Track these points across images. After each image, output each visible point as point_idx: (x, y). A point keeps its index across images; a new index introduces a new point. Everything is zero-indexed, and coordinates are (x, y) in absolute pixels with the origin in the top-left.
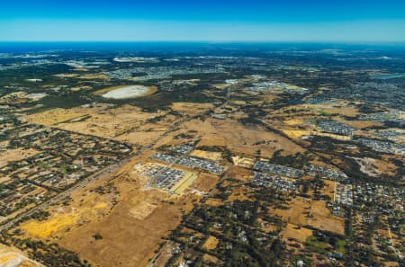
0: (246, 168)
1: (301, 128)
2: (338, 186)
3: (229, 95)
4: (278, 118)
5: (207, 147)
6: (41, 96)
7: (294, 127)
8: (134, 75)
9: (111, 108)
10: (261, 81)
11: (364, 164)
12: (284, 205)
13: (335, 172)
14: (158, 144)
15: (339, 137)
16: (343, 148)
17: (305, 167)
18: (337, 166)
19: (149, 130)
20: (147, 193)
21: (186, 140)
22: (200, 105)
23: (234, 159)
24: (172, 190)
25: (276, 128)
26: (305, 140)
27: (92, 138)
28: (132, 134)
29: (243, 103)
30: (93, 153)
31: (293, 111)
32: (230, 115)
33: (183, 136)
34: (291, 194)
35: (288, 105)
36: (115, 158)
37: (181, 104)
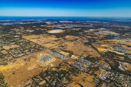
0: (74, 59)
1: (106, 48)
2: (104, 71)
3: (87, 34)
4: (99, 44)
5: (66, 51)
6: (33, 31)
7: (103, 47)
8: (62, 26)
9: (47, 36)
10: (103, 30)
11: (122, 65)
12: (77, 75)
13: (107, 66)
14: (52, 48)
15: (119, 53)
16: (117, 58)
17: (96, 62)
18: (109, 64)
19: (53, 43)
20: (37, 63)
21: (61, 48)
22: (75, 37)
23: (72, 56)
24: (45, 63)
25: (96, 47)
26: (104, 52)
27: (36, 44)
28: (47, 44)
29: (90, 37)
30: (32, 48)
31: (107, 41)
32: (82, 41)
33: (62, 46)
34: (83, 71)
35: (107, 39)
36: (37, 51)
37: (69, 36)
